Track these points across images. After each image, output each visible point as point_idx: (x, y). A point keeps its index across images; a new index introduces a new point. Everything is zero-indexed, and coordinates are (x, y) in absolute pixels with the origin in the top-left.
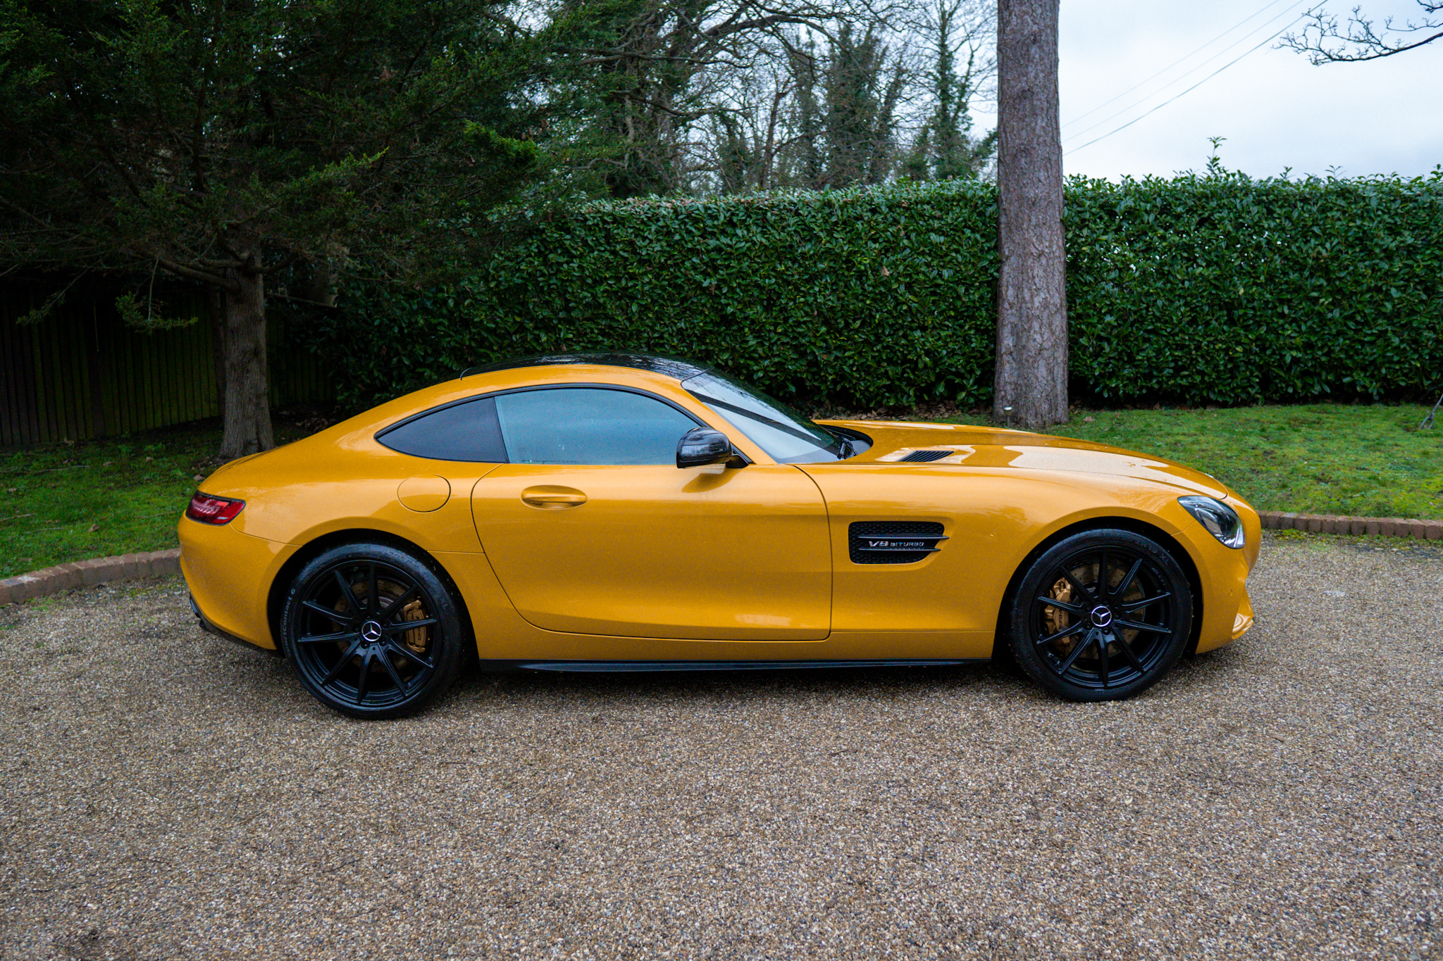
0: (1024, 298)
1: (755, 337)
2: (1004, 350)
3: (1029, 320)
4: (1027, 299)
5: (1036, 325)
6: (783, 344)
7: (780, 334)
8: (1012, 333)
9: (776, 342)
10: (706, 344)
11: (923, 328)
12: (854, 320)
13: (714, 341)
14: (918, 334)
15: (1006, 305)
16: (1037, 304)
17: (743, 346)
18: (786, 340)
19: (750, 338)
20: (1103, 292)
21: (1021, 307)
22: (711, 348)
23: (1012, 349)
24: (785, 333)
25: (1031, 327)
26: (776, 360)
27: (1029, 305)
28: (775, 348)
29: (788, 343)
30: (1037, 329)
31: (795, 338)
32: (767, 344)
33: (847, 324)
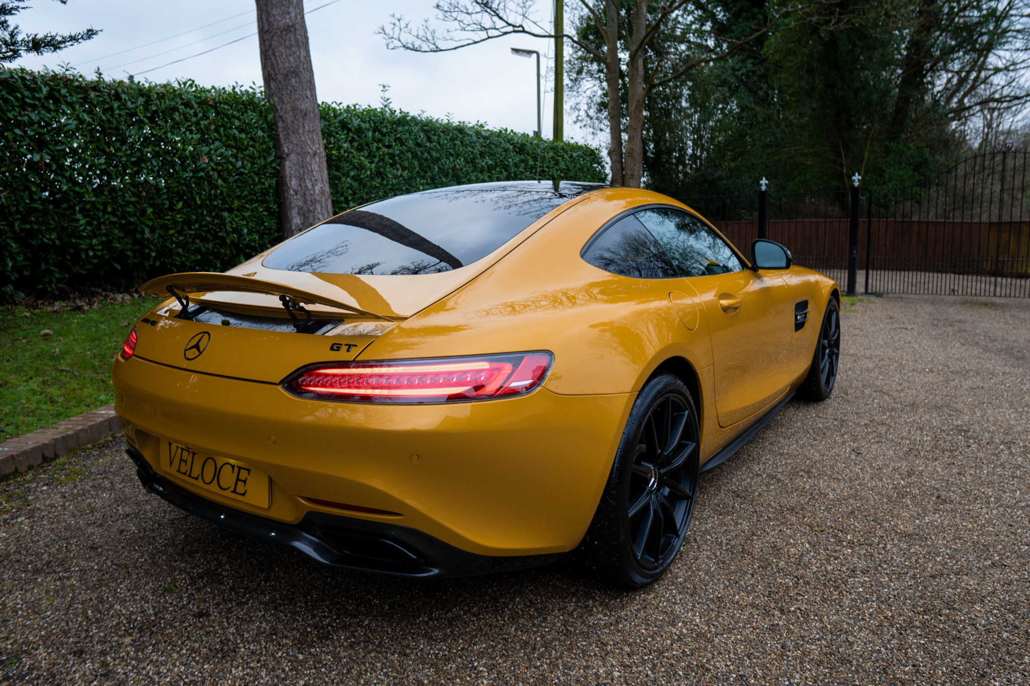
0: (306, 187)
1: (85, 216)
2: (294, 227)
3: (314, 202)
4: (310, 187)
5: (318, 207)
6: (111, 223)
7: (109, 213)
8: (299, 214)
9: (104, 223)
10: (31, 223)
11: (230, 210)
12: (178, 201)
13: (41, 219)
14: (226, 214)
15: (292, 192)
16: (317, 192)
17: (74, 224)
18: (114, 219)
19: (79, 216)
20: (348, 185)
21: (305, 194)
22: (35, 227)
23: (301, 227)
24: (113, 213)
25: (315, 209)
26: (104, 239)
27: (312, 192)
28: (103, 227)
29: (115, 223)
30: (319, 211)
31: (124, 217)
32: (95, 223)
33: (171, 204)
